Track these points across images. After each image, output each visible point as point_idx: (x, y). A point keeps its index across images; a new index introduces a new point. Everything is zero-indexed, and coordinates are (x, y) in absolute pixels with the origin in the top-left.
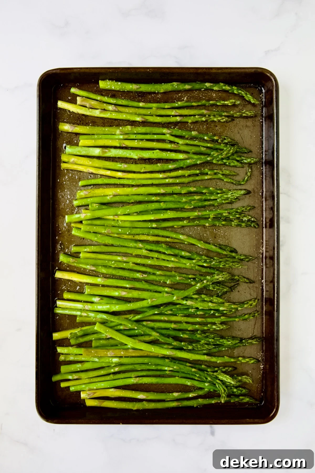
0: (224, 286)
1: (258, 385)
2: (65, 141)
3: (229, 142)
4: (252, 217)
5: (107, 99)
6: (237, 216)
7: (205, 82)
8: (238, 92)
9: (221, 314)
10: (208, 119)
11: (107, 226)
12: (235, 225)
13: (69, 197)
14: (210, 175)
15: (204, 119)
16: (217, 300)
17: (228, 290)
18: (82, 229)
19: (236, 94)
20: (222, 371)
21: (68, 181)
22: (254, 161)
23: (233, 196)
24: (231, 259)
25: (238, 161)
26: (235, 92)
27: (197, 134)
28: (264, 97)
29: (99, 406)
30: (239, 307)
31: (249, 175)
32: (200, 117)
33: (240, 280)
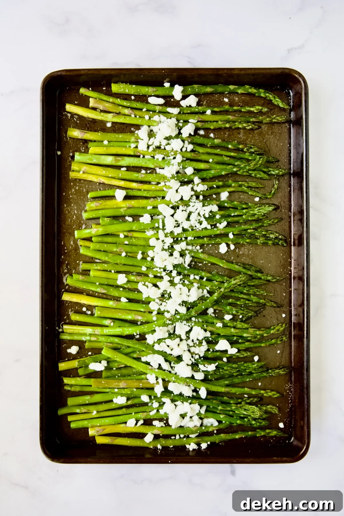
0: (248, 311)
1: (286, 420)
2: (71, 150)
3: (256, 151)
4: (280, 235)
5: (120, 101)
6: (263, 233)
7: (229, 85)
8: (265, 95)
9: (245, 340)
10: (232, 125)
11: (119, 244)
12: (260, 243)
13: (76, 212)
14: (234, 187)
15: (227, 125)
16: (241, 326)
17: (253, 315)
18: (91, 247)
19: (262, 97)
20: (246, 402)
21: (75, 194)
22: (283, 173)
23: (260, 212)
24: (257, 280)
25: (264, 172)
26: (262, 95)
27: (220, 142)
28: (292, 101)
29: (110, 444)
30: (265, 333)
31: (276, 188)
32: (223, 123)
33: (266, 304)
